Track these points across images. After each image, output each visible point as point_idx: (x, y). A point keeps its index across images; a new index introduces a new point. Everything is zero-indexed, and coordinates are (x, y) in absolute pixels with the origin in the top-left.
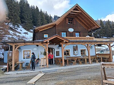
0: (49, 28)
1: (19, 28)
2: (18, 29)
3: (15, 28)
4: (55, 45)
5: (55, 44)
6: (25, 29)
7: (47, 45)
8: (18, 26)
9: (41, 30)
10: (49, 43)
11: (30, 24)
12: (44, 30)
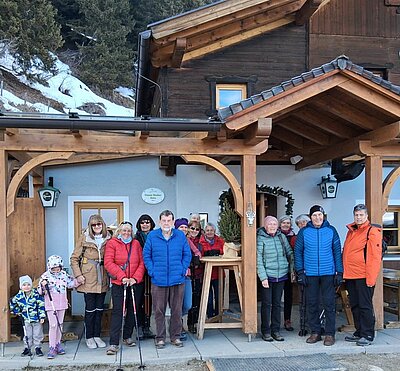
0: (256, 32)
1: (55, 73)
2: (46, 85)
3: (30, 77)
4: (299, 167)
5: (296, 159)
6: (89, 82)
7: (250, 154)
8: (48, 66)
9: (196, 54)
10: (263, 147)
11: (117, 55)
12: (215, 47)
